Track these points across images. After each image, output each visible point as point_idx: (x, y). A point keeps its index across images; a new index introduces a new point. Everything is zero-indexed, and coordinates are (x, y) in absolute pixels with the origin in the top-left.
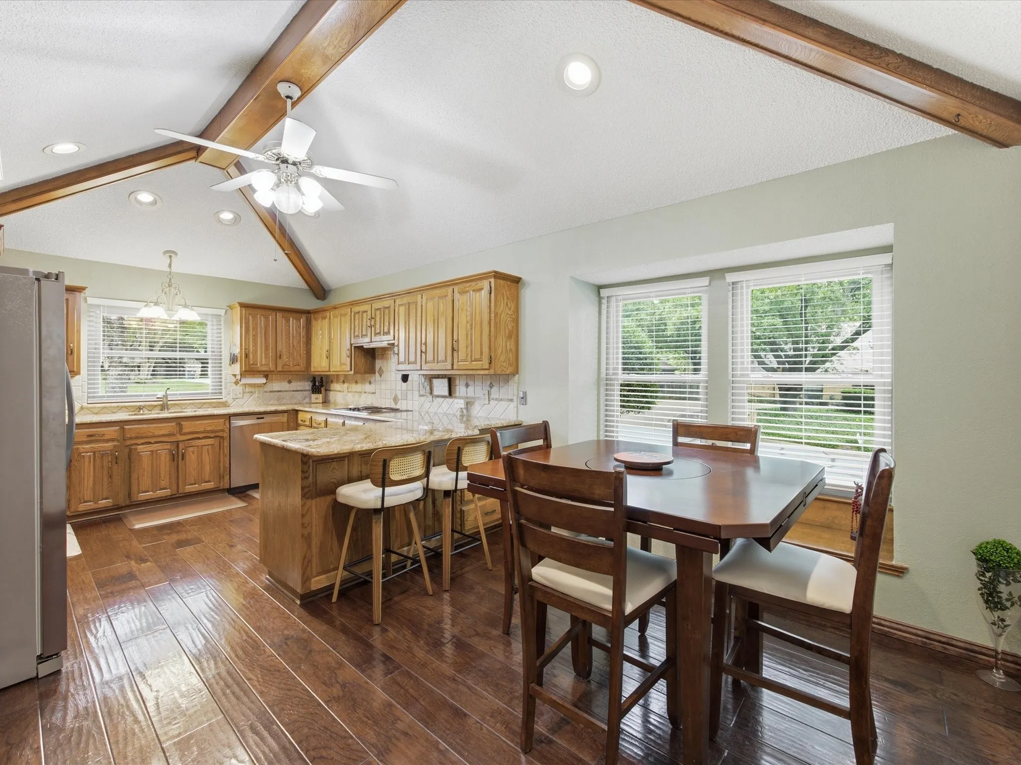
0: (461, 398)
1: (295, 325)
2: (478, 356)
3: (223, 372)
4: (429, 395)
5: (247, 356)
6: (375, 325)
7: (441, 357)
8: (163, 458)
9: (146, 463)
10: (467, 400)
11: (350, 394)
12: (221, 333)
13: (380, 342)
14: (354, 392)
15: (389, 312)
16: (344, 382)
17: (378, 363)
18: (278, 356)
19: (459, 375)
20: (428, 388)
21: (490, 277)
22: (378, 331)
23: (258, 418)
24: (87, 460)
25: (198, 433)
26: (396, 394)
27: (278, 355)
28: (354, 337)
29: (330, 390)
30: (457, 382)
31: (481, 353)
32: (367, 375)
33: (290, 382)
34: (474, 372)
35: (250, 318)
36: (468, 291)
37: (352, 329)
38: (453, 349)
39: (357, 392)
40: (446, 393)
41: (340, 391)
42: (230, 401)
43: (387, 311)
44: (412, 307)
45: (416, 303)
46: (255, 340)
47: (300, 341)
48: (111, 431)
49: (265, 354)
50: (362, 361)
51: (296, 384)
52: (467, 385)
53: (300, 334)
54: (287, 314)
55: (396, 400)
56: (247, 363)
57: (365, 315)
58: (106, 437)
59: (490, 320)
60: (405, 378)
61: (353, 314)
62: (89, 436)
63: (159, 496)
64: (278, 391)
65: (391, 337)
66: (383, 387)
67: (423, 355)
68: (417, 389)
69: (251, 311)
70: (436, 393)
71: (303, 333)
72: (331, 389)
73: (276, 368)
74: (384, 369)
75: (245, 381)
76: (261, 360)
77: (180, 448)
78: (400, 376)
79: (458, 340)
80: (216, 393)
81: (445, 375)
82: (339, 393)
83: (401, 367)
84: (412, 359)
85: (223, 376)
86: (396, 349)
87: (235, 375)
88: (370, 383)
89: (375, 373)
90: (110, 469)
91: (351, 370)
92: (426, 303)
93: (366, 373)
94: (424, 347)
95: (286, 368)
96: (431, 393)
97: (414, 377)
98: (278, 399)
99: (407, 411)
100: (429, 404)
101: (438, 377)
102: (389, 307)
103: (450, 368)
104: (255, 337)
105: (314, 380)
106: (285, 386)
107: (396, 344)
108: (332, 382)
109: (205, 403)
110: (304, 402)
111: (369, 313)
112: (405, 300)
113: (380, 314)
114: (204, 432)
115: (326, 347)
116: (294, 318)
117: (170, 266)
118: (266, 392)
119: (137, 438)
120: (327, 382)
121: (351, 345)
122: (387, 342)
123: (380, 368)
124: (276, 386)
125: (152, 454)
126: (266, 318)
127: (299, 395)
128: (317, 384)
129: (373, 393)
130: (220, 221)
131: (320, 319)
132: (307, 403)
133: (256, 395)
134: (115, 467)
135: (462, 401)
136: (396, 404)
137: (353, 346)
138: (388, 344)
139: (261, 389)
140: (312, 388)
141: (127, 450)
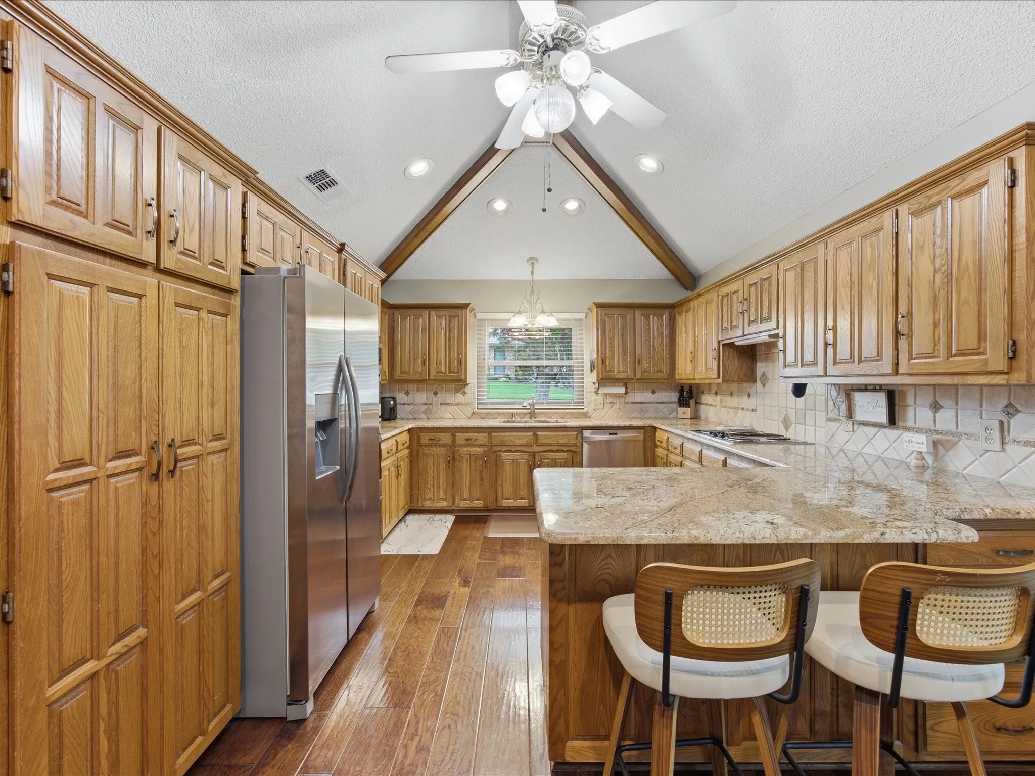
0: (919, 431)
1: (658, 324)
2: (972, 343)
3: (585, 381)
4: (844, 420)
5: (603, 362)
6: (747, 311)
7: (869, 349)
8: (522, 467)
9: (508, 470)
10: (935, 437)
11: (724, 410)
12: (582, 339)
13: (757, 334)
14: (729, 407)
15: (770, 285)
16: (716, 393)
17: (761, 368)
18: (637, 362)
19: (914, 385)
20: (844, 407)
21: (1014, 145)
22: (752, 318)
23: (610, 434)
24: (465, 460)
25: (551, 445)
26: (787, 414)
27: (637, 360)
28: (722, 331)
29: (700, 403)
30: (910, 400)
31: (981, 336)
32: (745, 385)
33: (653, 392)
34: (956, 380)
35: (607, 319)
36: (939, 203)
37: (720, 319)
38: (897, 334)
39: (732, 408)
40: (883, 419)
41: (712, 405)
42: (591, 412)
43: (766, 284)
44: (809, 269)
45: (815, 260)
46: (612, 344)
47: (662, 342)
48: (482, 438)
49: (623, 357)
50: (734, 364)
51: (661, 394)
52: (936, 407)
53: (662, 333)
54: (647, 311)
55: (786, 423)
56: (604, 370)
57: (735, 296)
58: (478, 442)
59: (1012, 251)
60: (799, 390)
61: (720, 297)
62: (466, 440)
63: (519, 505)
64: (641, 403)
65: (773, 324)
66: (768, 402)
67: (830, 350)
68: (823, 409)
69: (607, 311)
70: (859, 416)
71: (665, 332)
72: (703, 402)
73: (635, 374)
74: (769, 376)
75: (603, 390)
76: (619, 367)
77: (537, 460)
78: (790, 387)
79: (910, 313)
80: (578, 403)
81: (881, 385)
82: (711, 408)
83: (789, 372)
84: (808, 357)
85: (585, 385)
86: (780, 343)
87: (594, 383)
88: (749, 396)
89: (755, 381)
90: (481, 472)
91: (719, 377)
92: (836, 254)
93: (740, 381)
94: (830, 335)
95: (646, 375)
96: (850, 416)
97: (815, 387)
98: (641, 411)
99: (805, 443)
100: (847, 436)
101: (864, 388)
102: (769, 278)
103: (890, 372)
104: (612, 339)
105: (681, 391)
106: (647, 396)
107: (781, 335)
108: (703, 392)
109: (567, 413)
110: (671, 416)
111: (741, 293)
112: (796, 259)
113: (756, 290)
114: (558, 445)
115: (690, 348)
116: (654, 315)
117: (532, 273)
118: (627, 403)
119: (501, 445)
120: (698, 393)
121: (719, 342)
122: (768, 333)
123: (763, 374)
124: (639, 396)
125: (513, 462)
126: (624, 317)
127: (665, 409)
128: (685, 394)
129: (753, 410)
130: (565, 212)
131: (684, 313)
132: (673, 418)
133: (617, 406)
134: (485, 471)
135: (923, 438)
136: (787, 428)
137: (722, 343)
138: (770, 336)
139: (622, 400)
140: (679, 400)
141: (493, 457)
